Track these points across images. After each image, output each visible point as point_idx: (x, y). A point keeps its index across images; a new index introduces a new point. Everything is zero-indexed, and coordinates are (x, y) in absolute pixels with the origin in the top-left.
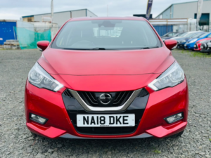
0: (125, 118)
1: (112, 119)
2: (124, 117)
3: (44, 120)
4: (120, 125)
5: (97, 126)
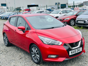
1: (77, 50)
3: (56, 56)
4: (79, 52)
5: (74, 53)
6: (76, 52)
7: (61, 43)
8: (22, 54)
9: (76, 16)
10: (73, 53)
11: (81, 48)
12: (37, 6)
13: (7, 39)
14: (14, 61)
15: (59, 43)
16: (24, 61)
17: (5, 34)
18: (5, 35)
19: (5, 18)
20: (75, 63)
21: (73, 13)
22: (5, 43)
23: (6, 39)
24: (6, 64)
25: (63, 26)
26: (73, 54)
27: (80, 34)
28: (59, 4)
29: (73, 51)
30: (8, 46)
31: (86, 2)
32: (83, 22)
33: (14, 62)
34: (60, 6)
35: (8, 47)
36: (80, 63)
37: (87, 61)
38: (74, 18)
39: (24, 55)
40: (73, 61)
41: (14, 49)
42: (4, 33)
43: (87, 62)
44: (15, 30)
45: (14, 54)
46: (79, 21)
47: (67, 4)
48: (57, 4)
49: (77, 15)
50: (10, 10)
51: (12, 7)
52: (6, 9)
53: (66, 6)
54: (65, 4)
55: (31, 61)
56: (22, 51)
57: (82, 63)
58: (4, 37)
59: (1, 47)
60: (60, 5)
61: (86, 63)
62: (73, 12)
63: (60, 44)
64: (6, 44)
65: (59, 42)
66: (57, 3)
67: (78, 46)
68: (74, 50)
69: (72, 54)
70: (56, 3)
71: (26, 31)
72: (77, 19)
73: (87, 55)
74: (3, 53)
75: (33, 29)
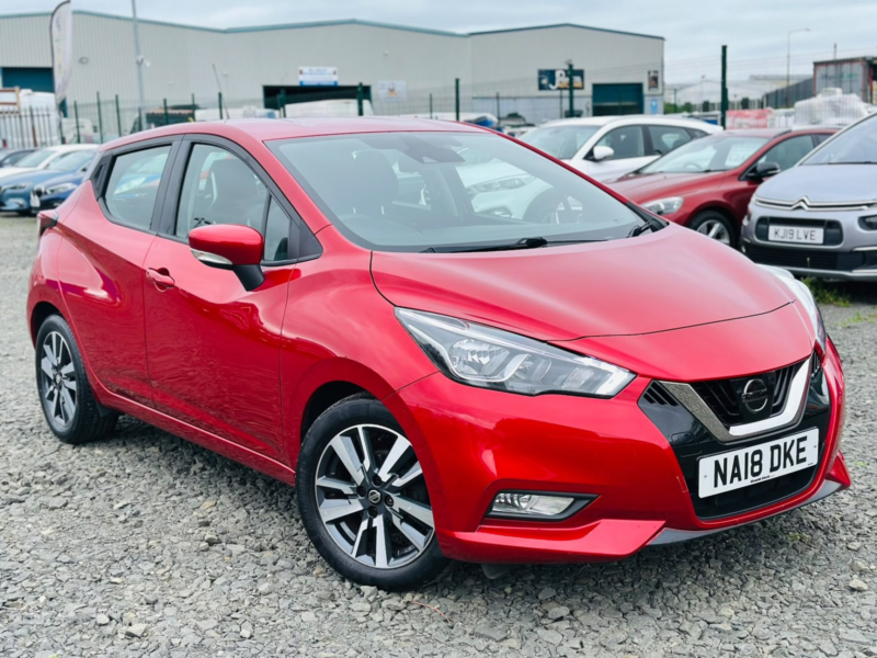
0: (802, 445)
1: (776, 451)
2: (800, 440)
3: (565, 502)
4: (790, 469)
5: (745, 483)
6: (767, 474)
7: (615, 379)
8: (222, 509)
9: (744, 185)
10: (736, 475)
11: (813, 435)
12: (360, 93)
13: (69, 368)
14: (148, 567)
15: (602, 376)
16: (250, 567)
17: (54, 319)
18: (54, 327)
19: (35, 202)
20: (751, 586)
21: (722, 154)
22: (52, 406)
23: (57, 368)
24: (69, 587)
25: (637, 232)
26: (729, 487)
27: (795, 300)
28: (577, 80)
29: (730, 456)
30: (82, 434)
31: (838, 63)
32: (818, 235)
33: (147, 577)
34: (584, 99)
35: (84, 450)
36: (797, 586)
37: (861, 564)
38: (730, 195)
39: (241, 514)
40: (728, 568)
41: (141, 467)
42: (40, 313)
43: (862, 573)
44: (164, 272)
45: (146, 510)
46: (782, 229)
47: (654, 81)
48: (561, 80)
49: (755, 175)
50: (87, 129)
51: (107, 96)
52: (55, 115)
53: (648, 103)
54: (639, 87)
55: (318, 569)
56: (223, 485)
57: (822, 582)
58: (41, 355)
59: (12, 450)
60: (588, 90)
61: (856, 582)
62: (719, 139)
63: (606, 389)
64: (60, 424)
65: (604, 366)
66: (551, 75)
67: (778, 409)
68: (741, 453)
69: (722, 489)
70: (542, 73)
71: (267, 276)
72: (756, 210)
73: (861, 518)
74: (30, 502)
75: (340, 248)
